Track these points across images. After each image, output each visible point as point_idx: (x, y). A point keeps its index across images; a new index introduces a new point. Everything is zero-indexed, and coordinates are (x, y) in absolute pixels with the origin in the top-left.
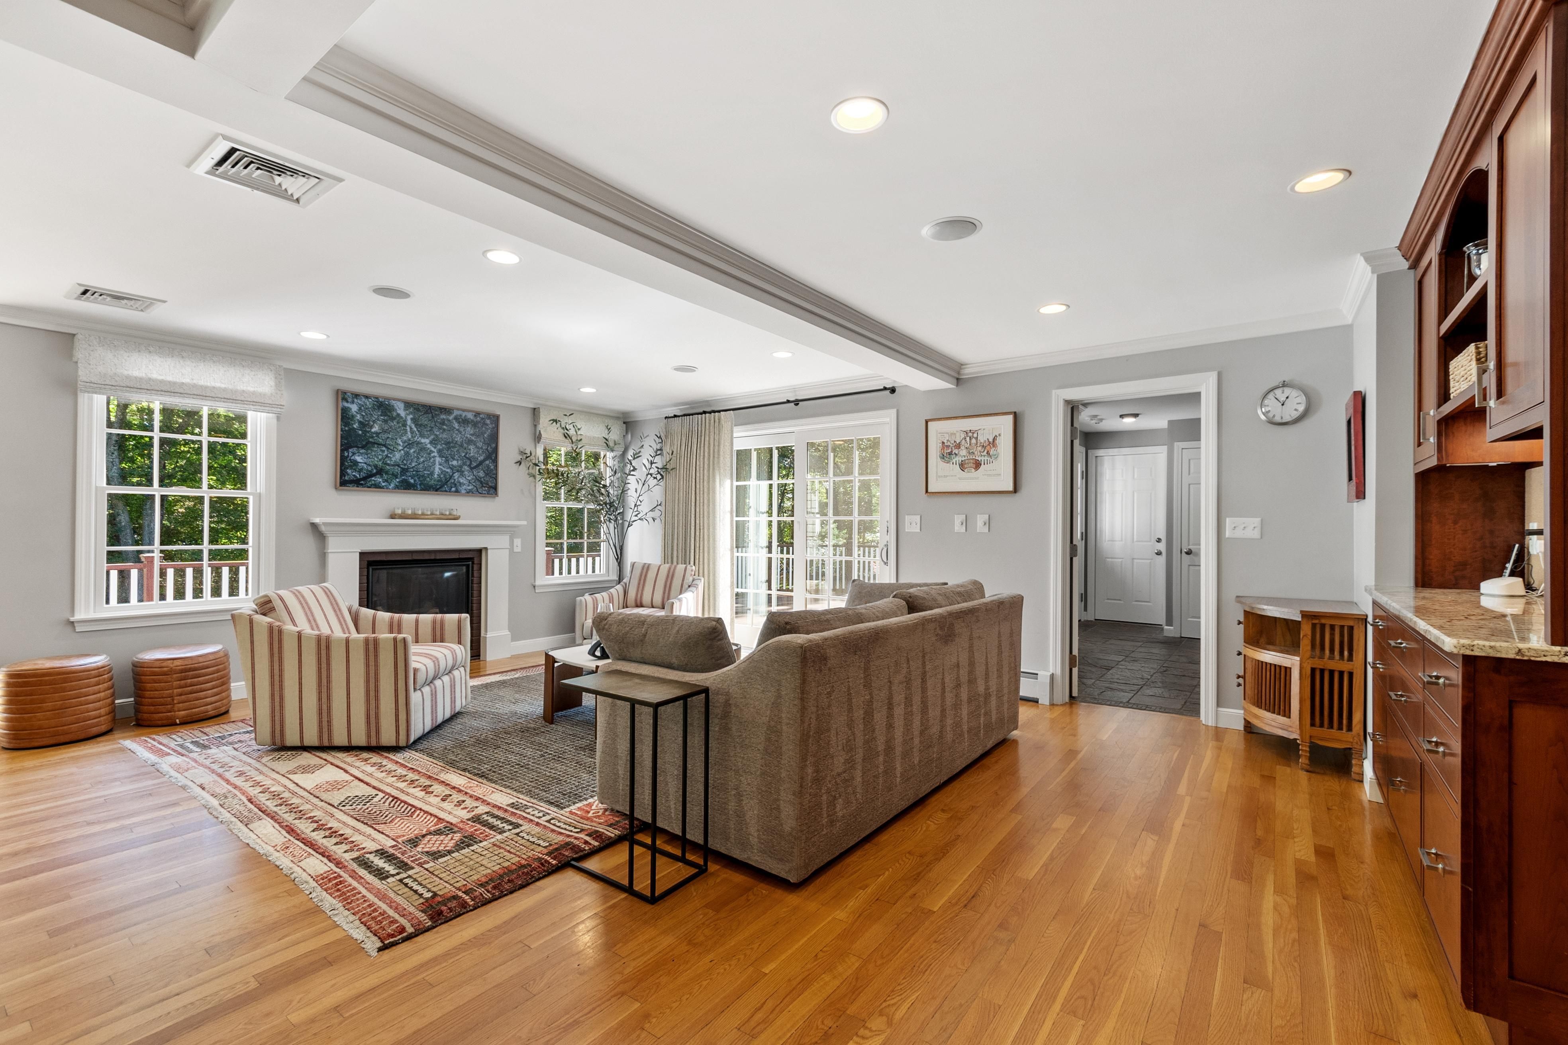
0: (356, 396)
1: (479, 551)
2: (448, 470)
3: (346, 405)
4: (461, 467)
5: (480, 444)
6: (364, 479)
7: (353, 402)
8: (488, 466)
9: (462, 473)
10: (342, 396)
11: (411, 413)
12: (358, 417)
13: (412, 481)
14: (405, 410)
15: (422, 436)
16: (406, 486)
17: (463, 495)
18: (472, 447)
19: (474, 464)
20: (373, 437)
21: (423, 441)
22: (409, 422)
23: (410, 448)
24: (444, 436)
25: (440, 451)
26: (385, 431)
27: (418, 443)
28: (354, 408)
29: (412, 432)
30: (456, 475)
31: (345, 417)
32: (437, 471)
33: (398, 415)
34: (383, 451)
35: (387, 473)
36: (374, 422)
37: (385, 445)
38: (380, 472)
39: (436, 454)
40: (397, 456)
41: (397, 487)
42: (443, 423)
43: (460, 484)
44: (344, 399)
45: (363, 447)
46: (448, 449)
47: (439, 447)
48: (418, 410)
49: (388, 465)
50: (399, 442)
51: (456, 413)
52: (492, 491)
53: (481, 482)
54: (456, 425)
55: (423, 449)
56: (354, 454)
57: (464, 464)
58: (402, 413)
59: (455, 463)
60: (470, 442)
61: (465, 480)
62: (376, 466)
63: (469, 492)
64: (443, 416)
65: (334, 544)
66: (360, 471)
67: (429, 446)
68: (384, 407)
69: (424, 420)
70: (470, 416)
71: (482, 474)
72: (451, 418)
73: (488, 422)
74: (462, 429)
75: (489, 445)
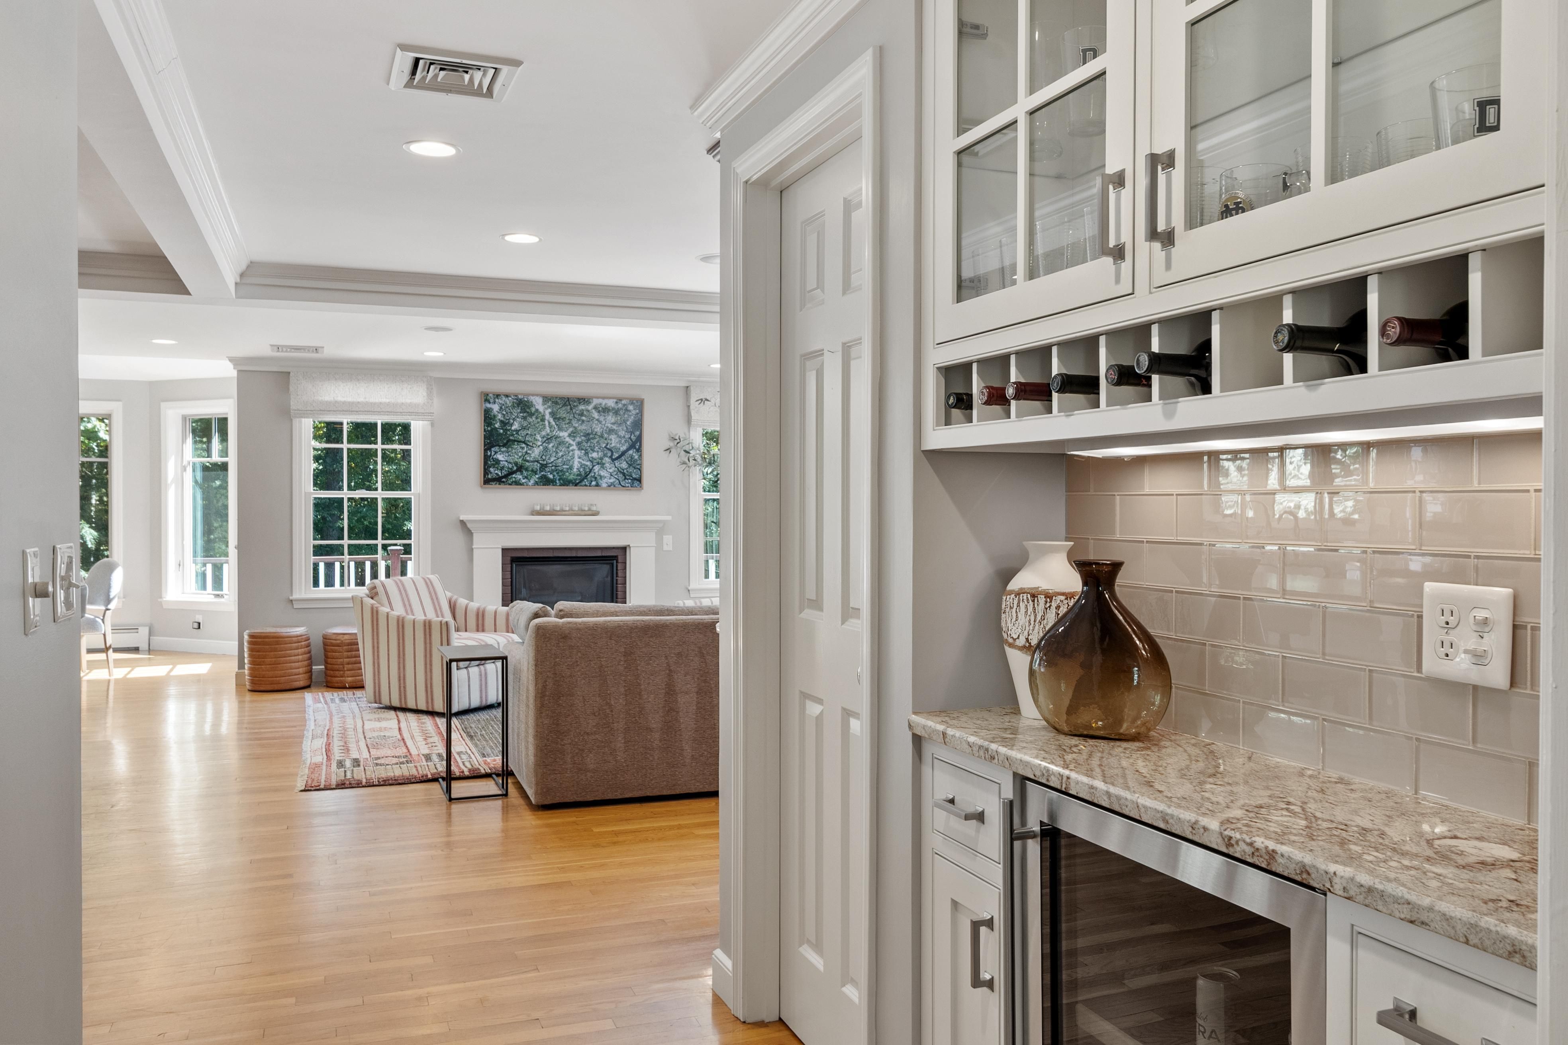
0: (498, 396)
1: (624, 549)
2: (588, 463)
3: (488, 405)
4: (601, 459)
5: (622, 433)
6: (506, 476)
7: (495, 403)
8: (632, 457)
9: (602, 465)
10: (486, 398)
11: (549, 407)
12: (500, 417)
13: (551, 476)
14: (544, 404)
15: (560, 429)
16: (546, 482)
17: (604, 489)
18: (613, 437)
19: (616, 455)
20: (513, 435)
21: (562, 434)
22: (547, 417)
23: (549, 443)
24: (583, 427)
25: (579, 444)
26: (524, 428)
27: (557, 437)
28: (496, 408)
29: (550, 427)
30: (597, 468)
31: (488, 417)
32: (576, 465)
33: (537, 410)
34: (523, 448)
35: (527, 470)
36: (514, 419)
37: (524, 442)
38: (520, 469)
39: (575, 447)
40: (536, 453)
41: (536, 483)
42: (582, 415)
43: (601, 477)
44: (487, 400)
45: (504, 446)
46: (588, 440)
47: (578, 439)
48: (556, 403)
49: (528, 461)
50: (538, 437)
51: (596, 401)
52: (636, 483)
53: (624, 474)
54: (596, 415)
55: (561, 443)
56: (496, 453)
57: (605, 455)
58: (541, 408)
59: (595, 455)
60: (611, 431)
61: (607, 473)
62: (516, 464)
63: (610, 486)
64: (582, 407)
65: (479, 540)
66: (502, 469)
67: (567, 439)
68: (523, 405)
69: (562, 413)
70: (611, 403)
71: (624, 465)
72: (590, 407)
73: (631, 407)
74: (602, 419)
75: (632, 433)
